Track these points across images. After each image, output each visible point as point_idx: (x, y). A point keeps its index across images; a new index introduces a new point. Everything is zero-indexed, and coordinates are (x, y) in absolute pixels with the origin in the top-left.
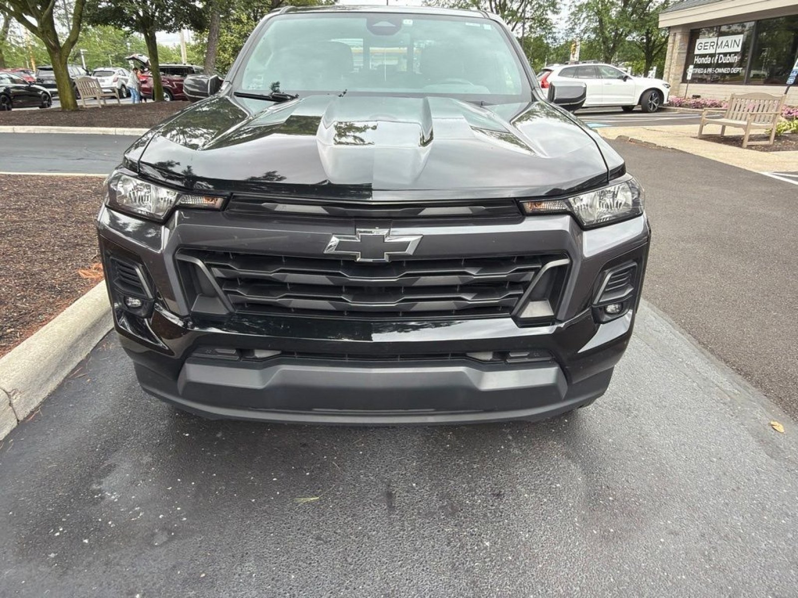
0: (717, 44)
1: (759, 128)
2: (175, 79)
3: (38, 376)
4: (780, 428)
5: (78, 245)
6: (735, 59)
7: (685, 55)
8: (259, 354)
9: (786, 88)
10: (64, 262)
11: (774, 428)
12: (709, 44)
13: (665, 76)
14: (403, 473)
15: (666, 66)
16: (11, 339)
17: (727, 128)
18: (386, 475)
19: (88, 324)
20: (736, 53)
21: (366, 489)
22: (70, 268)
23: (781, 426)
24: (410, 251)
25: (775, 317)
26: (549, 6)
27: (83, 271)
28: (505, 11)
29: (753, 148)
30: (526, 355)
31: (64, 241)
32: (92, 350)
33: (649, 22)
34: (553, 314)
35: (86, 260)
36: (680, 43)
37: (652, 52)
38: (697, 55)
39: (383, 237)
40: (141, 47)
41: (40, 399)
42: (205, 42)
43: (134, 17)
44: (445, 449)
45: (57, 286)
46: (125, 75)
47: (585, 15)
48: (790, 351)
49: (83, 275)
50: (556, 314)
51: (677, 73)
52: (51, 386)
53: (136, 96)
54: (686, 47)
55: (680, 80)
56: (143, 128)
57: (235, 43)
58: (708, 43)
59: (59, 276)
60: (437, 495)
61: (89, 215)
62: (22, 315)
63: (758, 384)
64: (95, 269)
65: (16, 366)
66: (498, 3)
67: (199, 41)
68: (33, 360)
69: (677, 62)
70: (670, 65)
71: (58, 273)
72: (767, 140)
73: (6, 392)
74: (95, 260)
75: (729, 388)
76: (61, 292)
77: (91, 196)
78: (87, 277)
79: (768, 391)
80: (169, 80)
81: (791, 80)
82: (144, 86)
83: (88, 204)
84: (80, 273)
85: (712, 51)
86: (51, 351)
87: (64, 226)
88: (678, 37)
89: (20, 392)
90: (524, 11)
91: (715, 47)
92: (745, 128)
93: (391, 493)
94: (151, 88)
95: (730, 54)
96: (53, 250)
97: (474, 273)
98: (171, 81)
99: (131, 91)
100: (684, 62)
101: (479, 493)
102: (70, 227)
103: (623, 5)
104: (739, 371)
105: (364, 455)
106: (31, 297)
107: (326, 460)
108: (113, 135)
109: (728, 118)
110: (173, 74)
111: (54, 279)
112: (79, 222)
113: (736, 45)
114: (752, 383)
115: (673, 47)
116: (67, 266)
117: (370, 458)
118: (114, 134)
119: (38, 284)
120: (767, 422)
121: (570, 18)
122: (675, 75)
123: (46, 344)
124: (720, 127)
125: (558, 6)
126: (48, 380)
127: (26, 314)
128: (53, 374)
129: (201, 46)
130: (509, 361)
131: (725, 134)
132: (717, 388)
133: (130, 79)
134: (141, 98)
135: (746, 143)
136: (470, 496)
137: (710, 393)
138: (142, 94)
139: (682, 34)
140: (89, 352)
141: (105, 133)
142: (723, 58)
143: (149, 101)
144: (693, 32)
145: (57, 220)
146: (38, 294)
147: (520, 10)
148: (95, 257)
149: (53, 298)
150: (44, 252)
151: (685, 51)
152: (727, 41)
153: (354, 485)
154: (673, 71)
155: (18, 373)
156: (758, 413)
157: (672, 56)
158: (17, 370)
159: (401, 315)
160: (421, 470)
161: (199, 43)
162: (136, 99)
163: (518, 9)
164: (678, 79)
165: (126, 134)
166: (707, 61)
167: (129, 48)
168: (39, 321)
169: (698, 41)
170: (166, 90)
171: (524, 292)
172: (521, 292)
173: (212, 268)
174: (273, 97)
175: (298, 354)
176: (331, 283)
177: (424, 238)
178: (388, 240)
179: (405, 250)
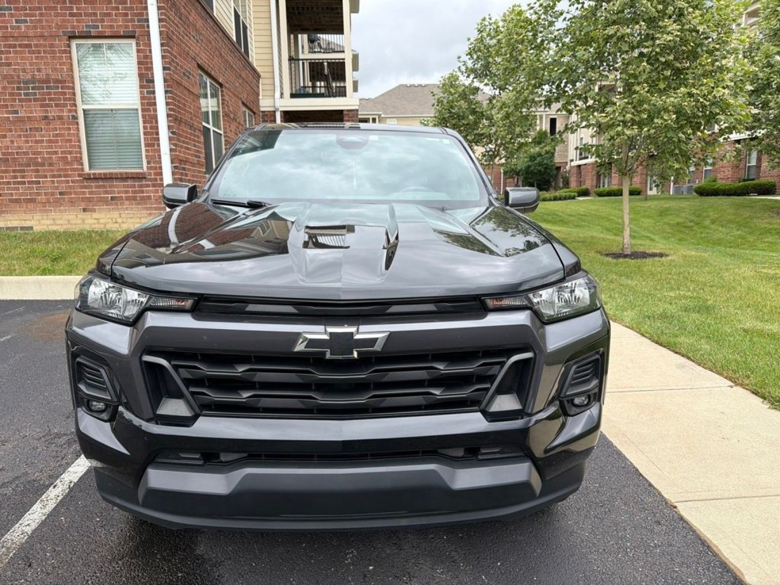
8: (224, 457)
24: (378, 347)
30: (497, 450)
34: (522, 408)
39: (352, 334)
50: (524, 407)
97: (441, 368)
130: (480, 457)
159: (370, 411)
171: (492, 385)
172: (488, 386)
173: (180, 369)
174: (248, 203)
175: (266, 456)
176: (300, 381)
177: (392, 334)
178: (357, 337)
179: (373, 347)
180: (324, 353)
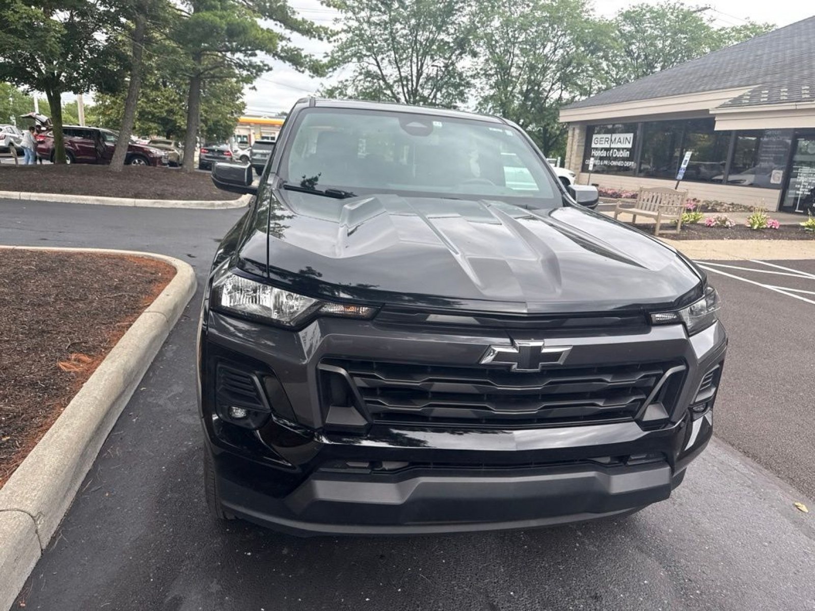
0: (611, 140)
1: (667, 218)
2: (76, 141)
3: (58, 493)
4: (804, 508)
5: (44, 331)
6: (626, 154)
7: (583, 148)
8: (387, 466)
9: (676, 182)
10: (36, 353)
11: (799, 509)
12: (604, 140)
13: (566, 165)
14: (496, 581)
15: (567, 156)
16: (10, 450)
17: (638, 217)
18: (480, 585)
19: (93, 427)
20: (627, 149)
21: (466, 603)
22: (45, 358)
23: (804, 506)
24: (560, 362)
25: (752, 399)
26: (457, 95)
27: (62, 363)
28: (417, 96)
29: (664, 236)
30: (644, 456)
31: (27, 328)
32: (97, 457)
33: (547, 116)
34: (668, 417)
35: (60, 350)
36: (579, 136)
37: (549, 142)
38: (594, 148)
39: (540, 348)
40: (25, 102)
41: (59, 521)
42: (107, 104)
43: (36, 74)
44: (525, 551)
45: (39, 382)
46: (14, 133)
47: (490, 105)
48: (779, 432)
49: (64, 368)
50: (671, 416)
51: (577, 163)
52: (67, 505)
53: (31, 157)
54: (584, 140)
55: (580, 170)
56: (53, 193)
57: (142, 107)
58: (603, 138)
59: (36, 370)
60: (539, 602)
61: (44, 296)
62: (10, 419)
63: (768, 466)
64: (75, 360)
65: (36, 483)
66: (410, 89)
67: (101, 102)
68: (50, 475)
69: (577, 154)
70: (571, 156)
71: (33, 367)
72: (673, 230)
73: (32, 517)
74: (71, 350)
75: (746, 471)
76: (46, 388)
77: (36, 274)
78: (69, 370)
79: (778, 472)
80: (70, 141)
81: (680, 176)
82: (40, 146)
83: (37, 284)
84: (60, 365)
85: (607, 146)
86: (66, 463)
87: (21, 310)
88: (577, 131)
89: (44, 516)
90: (435, 97)
91: (609, 142)
92: (657, 218)
93: (494, 606)
94: (49, 149)
95: (623, 149)
96: (18, 338)
97: (609, 380)
98: (72, 143)
99: (25, 151)
100: (582, 154)
101: (578, 597)
102: (26, 310)
103: (523, 98)
104: (746, 453)
105: (448, 563)
106: (13, 396)
107: (411, 573)
108: (16, 200)
109: (638, 208)
110: (74, 136)
111: (31, 374)
112: (35, 305)
113: (627, 142)
114: (762, 465)
115: (573, 140)
116: (40, 357)
117: (455, 567)
118: (18, 198)
119: (16, 380)
120: (791, 503)
121: (477, 108)
122: (576, 165)
123: (59, 455)
124: (632, 216)
125: (465, 95)
126: (65, 496)
127: (15, 417)
128: (69, 489)
129: (103, 108)
130: (629, 463)
131: (637, 222)
132: (735, 471)
133: (25, 139)
134: (36, 159)
135: (658, 231)
136: (570, 601)
137: (732, 476)
138: (37, 154)
139: (580, 129)
140: (94, 460)
141: (7, 197)
142: (617, 153)
143: (45, 162)
144: (590, 129)
145: (9, 303)
146: (20, 392)
147: (431, 97)
148: (69, 347)
149: (39, 397)
150: (7, 341)
151: (584, 144)
152: (620, 138)
153: (453, 600)
154: (573, 161)
155: (39, 492)
156: (779, 493)
157: (572, 148)
158: (38, 489)
159: (535, 421)
160: (511, 576)
161: (100, 105)
162: (31, 159)
163: (429, 95)
164: (578, 169)
165: (32, 199)
166: (604, 154)
167: (11, 103)
168: (35, 426)
169: (595, 136)
170: (69, 152)
171: (648, 396)
172: (644, 397)
173: (355, 378)
174: (326, 192)
175: (434, 464)
176: (476, 391)
177: (575, 348)
178: (544, 351)
179: (557, 361)
180: (510, 366)
